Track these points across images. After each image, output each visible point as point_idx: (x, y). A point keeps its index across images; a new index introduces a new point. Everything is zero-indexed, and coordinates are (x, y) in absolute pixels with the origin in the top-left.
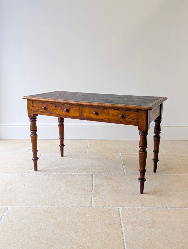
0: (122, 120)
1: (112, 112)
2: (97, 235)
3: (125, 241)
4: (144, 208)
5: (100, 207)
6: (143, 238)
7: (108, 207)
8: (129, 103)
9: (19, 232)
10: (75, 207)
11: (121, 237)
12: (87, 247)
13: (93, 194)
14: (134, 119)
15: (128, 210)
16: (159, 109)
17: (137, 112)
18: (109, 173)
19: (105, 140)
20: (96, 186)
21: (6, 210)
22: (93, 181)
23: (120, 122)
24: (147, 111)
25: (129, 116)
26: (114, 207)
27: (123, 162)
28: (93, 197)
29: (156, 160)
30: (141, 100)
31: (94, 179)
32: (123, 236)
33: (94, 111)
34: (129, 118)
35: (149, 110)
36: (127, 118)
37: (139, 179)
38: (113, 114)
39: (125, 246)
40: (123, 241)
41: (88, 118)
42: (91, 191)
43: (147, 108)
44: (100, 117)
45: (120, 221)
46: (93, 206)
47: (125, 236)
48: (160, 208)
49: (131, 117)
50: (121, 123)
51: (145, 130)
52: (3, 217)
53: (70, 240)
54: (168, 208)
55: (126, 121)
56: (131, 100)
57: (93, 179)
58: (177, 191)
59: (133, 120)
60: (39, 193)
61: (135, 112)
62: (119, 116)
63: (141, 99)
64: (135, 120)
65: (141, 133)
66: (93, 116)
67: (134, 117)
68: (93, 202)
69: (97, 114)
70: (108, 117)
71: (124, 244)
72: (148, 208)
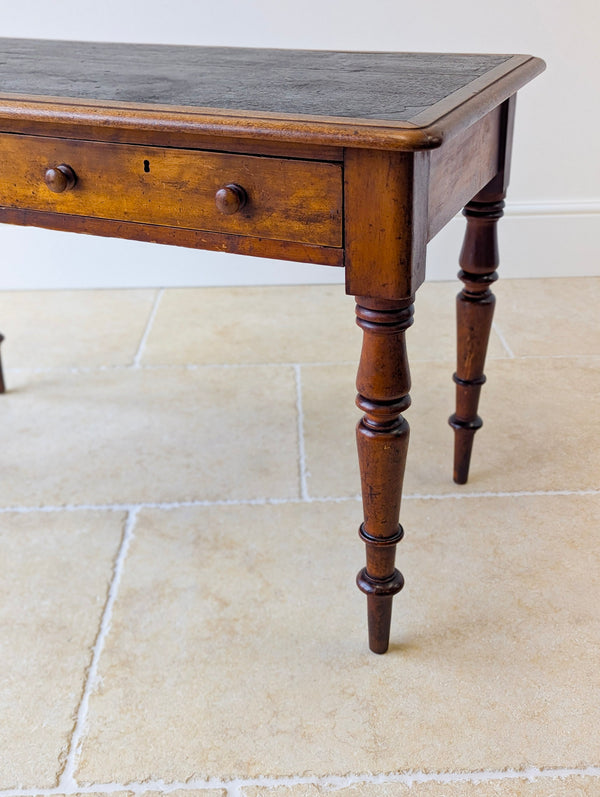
0: (235, 224)
1: (169, 165)
4: (382, 779)
7: (160, 785)
8: (289, 95)
13: (93, 672)
14: (316, 219)
16: (490, 136)
17: (336, 169)
22: (121, 561)
23: (229, 237)
24: (403, 160)
25: (278, 195)
26: (200, 784)
28: (87, 697)
29: (466, 424)
30: (379, 76)
31: (126, 544)
33: (52, 157)
34: (286, 214)
35: (418, 154)
36: (270, 210)
37: (363, 577)
38: (177, 184)
41: (26, 212)
42: (88, 642)
43: (401, 137)
44: (96, 202)
48: (485, 777)
49: (294, 201)
50: (234, 244)
51: (391, 293)
54: (532, 774)
55: (267, 232)
56: (313, 75)
57: (120, 547)
58: (578, 621)
59: (313, 226)
61: (324, 168)
62: (212, 195)
63: (377, 69)
64: (323, 228)
65: (367, 314)
66: (55, 196)
67: (316, 206)
68: (75, 742)
69: (70, 179)
70: (145, 205)
72: (409, 779)
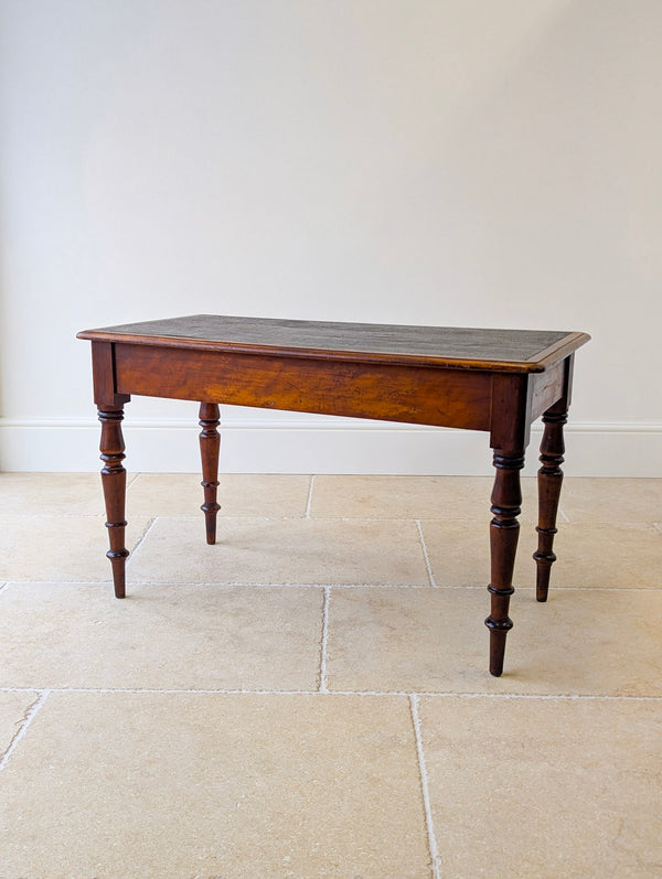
2: (335, 783)
3: (427, 799)
4: (492, 695)
5: (347, 693)
6: (487, 793)
7: (373, 693)
9: (80, 772)
10: (264, 692)
11: (417, 787)
12: (304, 819)
13: (325, 652)
15: (439, 702)
18: (378, 584)
19: (367, 478)
20: (335, 624)
21: (36, 703)
22: (326, 609)
26: (395, 693)
27: (425, 548)
31: (327, 601)
32: (421, 786)
39: (429, 817)
40: (423, 802)
45: (412, 736)
46: (324, 690)
47: (429, 785)
48: (548, 698)
52: (28, 723)
53: (247, 797)
54: (574, 698)
57: (324, 603)
60: (143, 648)
68: (323, 677)
71: (424, 809)
72: (507, 697)
